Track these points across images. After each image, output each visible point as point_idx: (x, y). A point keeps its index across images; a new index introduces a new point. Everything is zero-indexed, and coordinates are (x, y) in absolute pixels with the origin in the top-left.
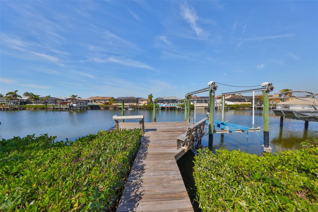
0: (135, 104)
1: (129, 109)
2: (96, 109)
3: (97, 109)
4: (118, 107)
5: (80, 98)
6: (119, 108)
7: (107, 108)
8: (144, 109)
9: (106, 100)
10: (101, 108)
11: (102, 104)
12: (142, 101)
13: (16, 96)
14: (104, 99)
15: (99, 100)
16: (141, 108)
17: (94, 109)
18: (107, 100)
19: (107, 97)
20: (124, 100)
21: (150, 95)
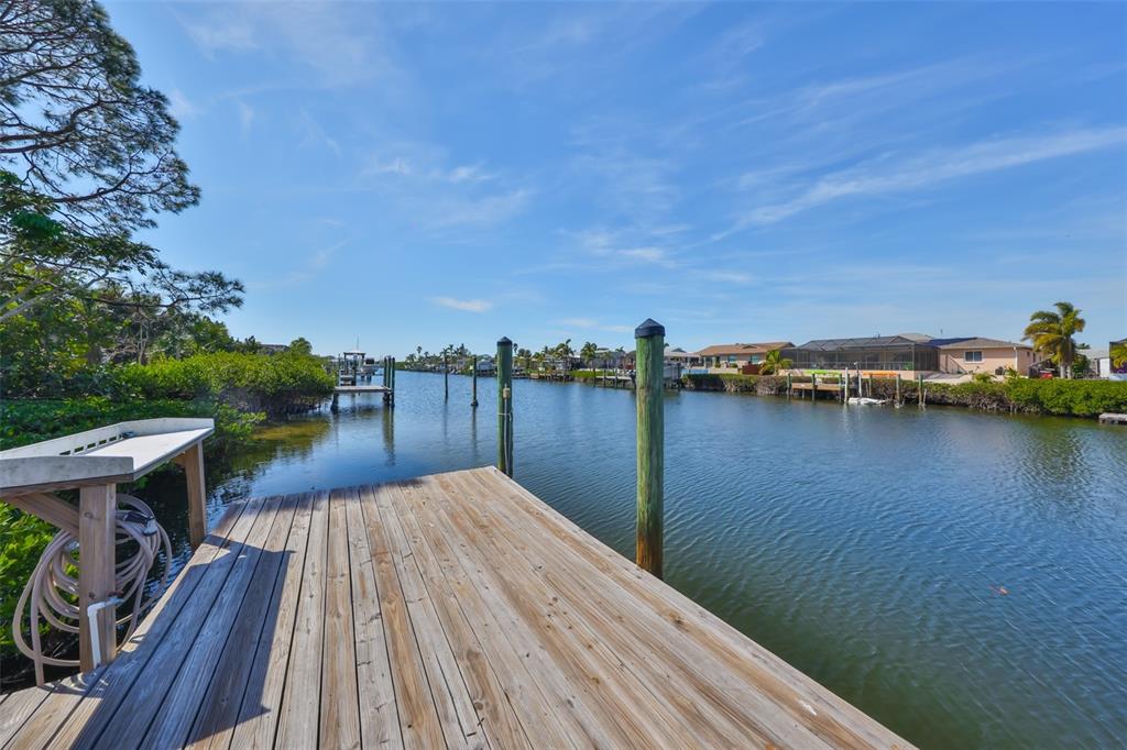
0: (908, 375)
1: (853, 401)
2: (711, 388)
3: (715, 390)
4: (795, 385)
5: (679, 350)
6: (800, 391)
7: (747, 390)
8: (977, 409)
9: (756, 354)
10: (728, 386)
11: (734, 371)
12: (972, 355)
13: (567, 351)
14: (747, 351)
15: (729, 355)
16: (951, 398)
17: (702, 390)
18: (760, 355)
19: (762, 346)
20: (836, 355)
21: (1057, 311)
